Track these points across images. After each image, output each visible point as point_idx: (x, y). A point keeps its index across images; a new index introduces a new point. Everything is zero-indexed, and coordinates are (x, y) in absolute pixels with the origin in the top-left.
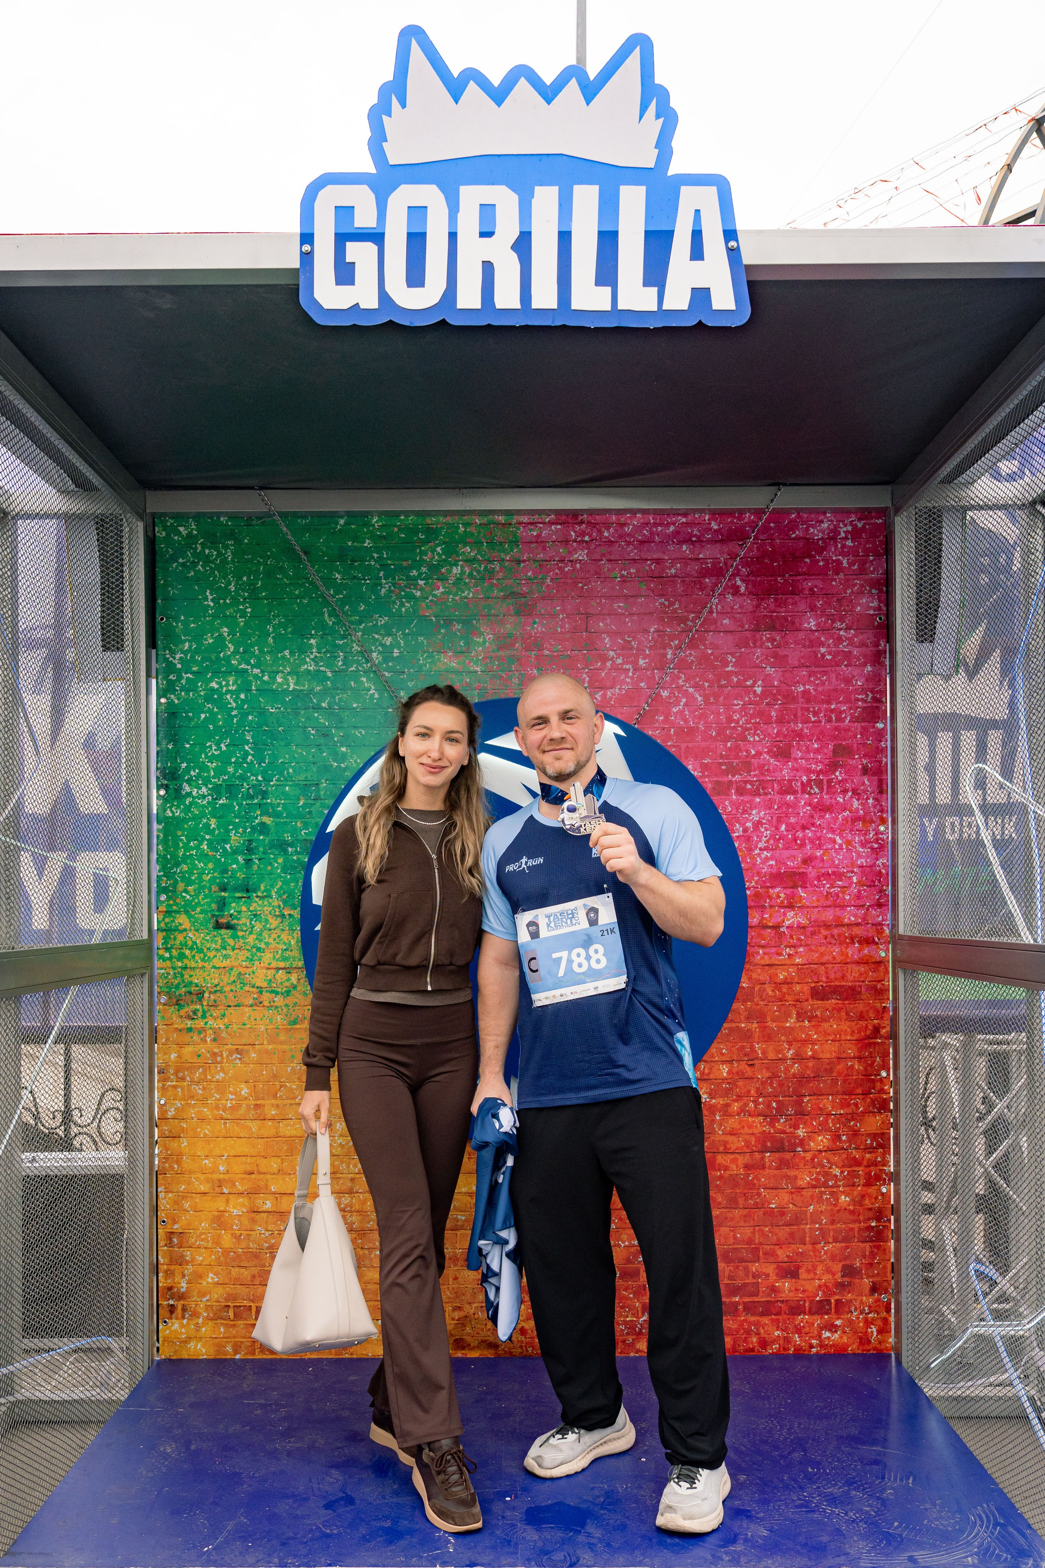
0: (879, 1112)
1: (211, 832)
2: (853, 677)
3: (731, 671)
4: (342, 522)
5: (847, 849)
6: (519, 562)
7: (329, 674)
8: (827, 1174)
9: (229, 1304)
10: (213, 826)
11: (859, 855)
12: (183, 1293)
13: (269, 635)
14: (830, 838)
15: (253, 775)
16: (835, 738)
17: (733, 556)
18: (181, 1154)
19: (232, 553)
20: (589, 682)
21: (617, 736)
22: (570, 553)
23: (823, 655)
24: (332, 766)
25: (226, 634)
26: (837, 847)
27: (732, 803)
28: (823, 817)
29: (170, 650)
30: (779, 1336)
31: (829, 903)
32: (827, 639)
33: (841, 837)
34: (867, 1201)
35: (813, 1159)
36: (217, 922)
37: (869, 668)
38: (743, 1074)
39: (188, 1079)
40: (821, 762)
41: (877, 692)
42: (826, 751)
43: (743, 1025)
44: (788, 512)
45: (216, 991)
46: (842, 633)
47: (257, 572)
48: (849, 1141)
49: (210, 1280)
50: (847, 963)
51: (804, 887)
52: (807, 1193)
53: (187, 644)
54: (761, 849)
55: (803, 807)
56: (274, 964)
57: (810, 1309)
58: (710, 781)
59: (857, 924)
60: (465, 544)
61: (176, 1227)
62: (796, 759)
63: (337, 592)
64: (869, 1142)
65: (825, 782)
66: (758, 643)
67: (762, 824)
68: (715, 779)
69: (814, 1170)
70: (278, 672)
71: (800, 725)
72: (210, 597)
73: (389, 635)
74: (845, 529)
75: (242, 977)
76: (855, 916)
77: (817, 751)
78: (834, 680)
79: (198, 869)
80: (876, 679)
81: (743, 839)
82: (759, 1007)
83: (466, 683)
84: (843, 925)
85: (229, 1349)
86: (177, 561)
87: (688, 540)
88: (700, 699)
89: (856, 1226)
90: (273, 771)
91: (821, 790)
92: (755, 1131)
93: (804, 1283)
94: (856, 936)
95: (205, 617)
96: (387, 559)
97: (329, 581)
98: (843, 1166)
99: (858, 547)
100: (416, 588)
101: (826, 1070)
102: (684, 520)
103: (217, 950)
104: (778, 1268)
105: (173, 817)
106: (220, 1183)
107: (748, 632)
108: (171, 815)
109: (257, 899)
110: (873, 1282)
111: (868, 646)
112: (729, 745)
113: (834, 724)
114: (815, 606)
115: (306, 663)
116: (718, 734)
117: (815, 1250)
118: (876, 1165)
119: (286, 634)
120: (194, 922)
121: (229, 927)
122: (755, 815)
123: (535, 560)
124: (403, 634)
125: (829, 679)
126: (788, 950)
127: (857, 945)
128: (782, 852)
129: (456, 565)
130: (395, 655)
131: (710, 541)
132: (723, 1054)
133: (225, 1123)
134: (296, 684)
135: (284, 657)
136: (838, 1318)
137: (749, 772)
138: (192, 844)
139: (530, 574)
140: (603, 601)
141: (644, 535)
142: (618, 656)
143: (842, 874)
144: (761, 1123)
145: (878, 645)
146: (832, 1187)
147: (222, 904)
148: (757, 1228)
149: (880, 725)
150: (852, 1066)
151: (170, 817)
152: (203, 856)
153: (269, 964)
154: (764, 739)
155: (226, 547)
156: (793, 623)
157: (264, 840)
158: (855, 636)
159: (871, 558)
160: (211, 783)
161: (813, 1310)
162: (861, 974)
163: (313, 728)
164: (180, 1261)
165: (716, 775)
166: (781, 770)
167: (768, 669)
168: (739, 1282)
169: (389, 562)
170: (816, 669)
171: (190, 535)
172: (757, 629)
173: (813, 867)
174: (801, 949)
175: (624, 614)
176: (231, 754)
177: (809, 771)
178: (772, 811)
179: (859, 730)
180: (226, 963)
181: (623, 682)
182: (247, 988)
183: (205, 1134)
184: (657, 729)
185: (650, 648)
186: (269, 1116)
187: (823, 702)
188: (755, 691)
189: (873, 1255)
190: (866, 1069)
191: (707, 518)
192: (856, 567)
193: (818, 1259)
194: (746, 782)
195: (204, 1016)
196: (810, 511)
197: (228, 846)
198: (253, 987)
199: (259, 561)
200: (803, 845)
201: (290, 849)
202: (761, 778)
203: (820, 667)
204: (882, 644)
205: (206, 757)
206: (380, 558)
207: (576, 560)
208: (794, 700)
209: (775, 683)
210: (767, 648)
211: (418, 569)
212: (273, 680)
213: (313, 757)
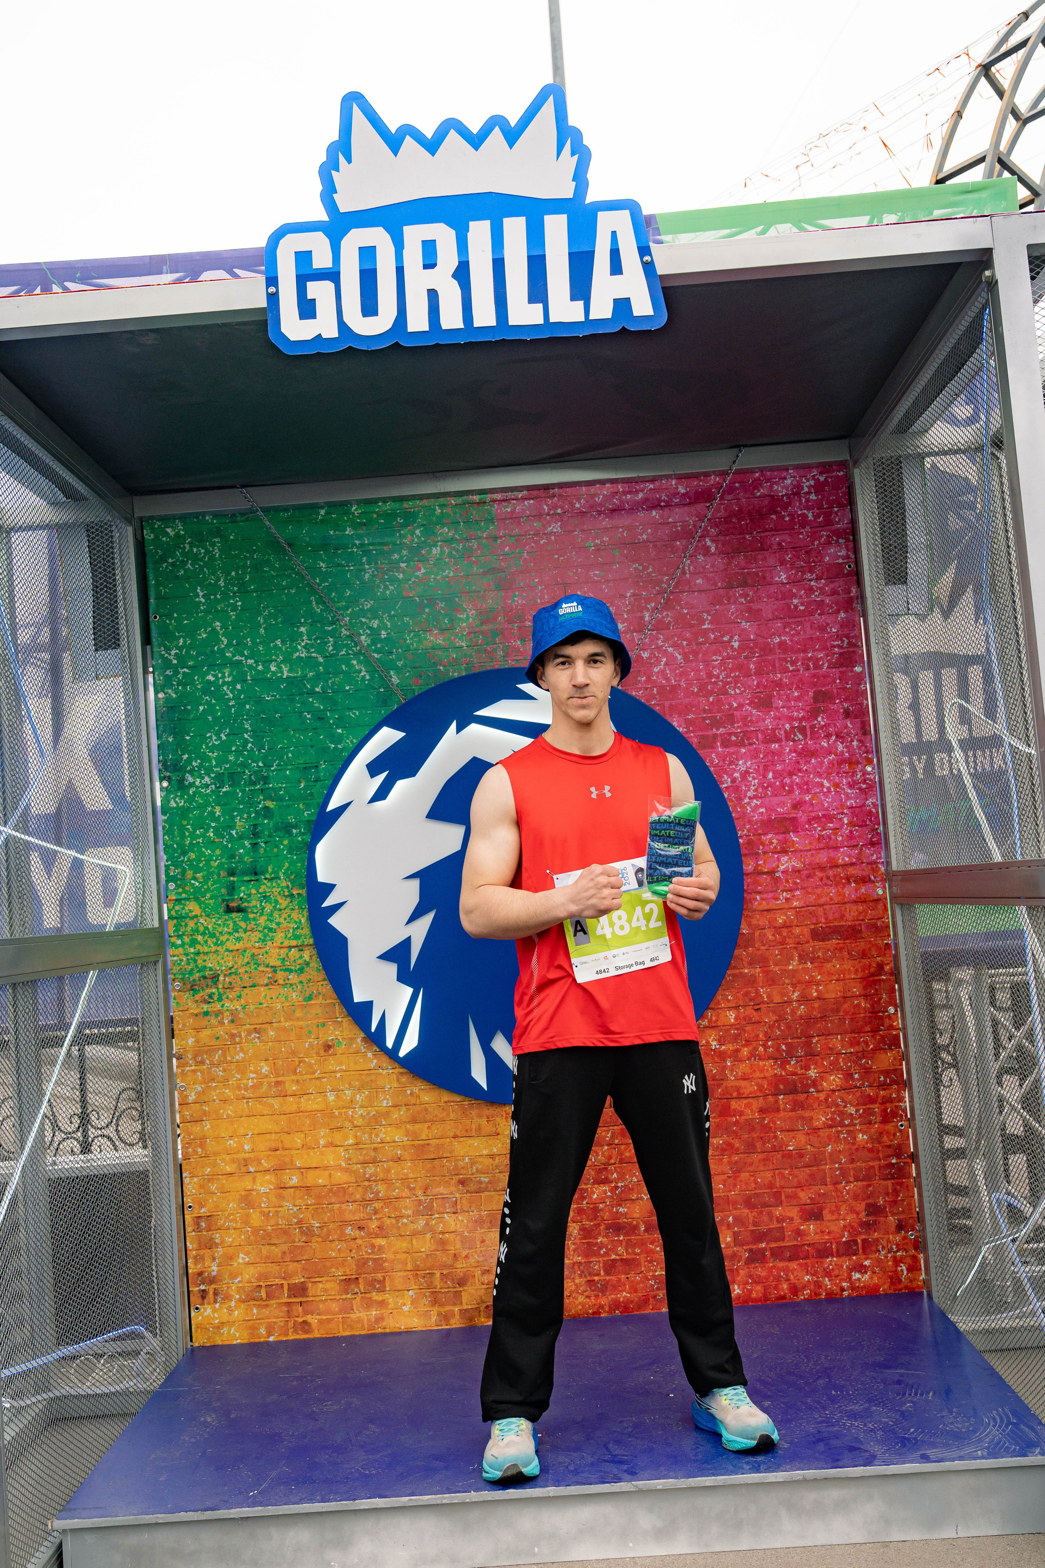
0: (890, 1048)
1: (216, 820)
2: (828, 624)
3: (708, 629)
4: (323, 512)
5: (836, 792)
7: (321, 660)
8: (842, 1114)
9: (261, 1283)
10: (218, 813)
11: (848, 797)
12: (214, 1277)
13: (261, 627)
14: (818, 782)
15: (253, 761)
16: (814, 685)
17: (702, 518)
18: (204, 1138)
19: (220, 550)
22: (544, 526)
23: (796, 607)
24: (329, 747)
25: (218, 628)
26: (825, 790)
27: (717, 755)
28: (809, 762)
29: (165, 646)
30: (809, 1281)
31: (822, 846)
32: (799, 590)
33: (829, 780)
34: (885, 1138)
35: (826, 1099)
36: (228, 906)
37: (842, 615)
38: (750, 1018)
39: (208, 1062)
40: (802, 709)
41: (853, 637)
42: (806, 698)
43: (746, 971)
44: (752, 471)
45: (230, 974)
46: (813, 583)
47: (244, 567)
48: (862, 1078)
49: (241, 1261)
50: (845, 903)
51: (796, 831)
52: (824, 1133)
53: (181, 641)
54: (750, 798)
55: (789, 754)
56: (286, 943)
57: (837, 1251)
58: (695, 736)
59: (852, 864)
60: (443, 525)
61: (203, 1210)
62: (777, 709)
63: (322, 581)
64: (882, 1079)
65: (808, 728)
66: (732, 601)
67: (749, 773)
68: (700, 733)
69: (828, 1110)
70: (272, 661)
71: (779, 675)
72: (201, 594)
73: (375, 618)
74: (808, 484)
75: (256, 958)
76: (849, 856)
77: (798, 699)
78: (808, 629)
79: (205, 856)
80: (850, 626)
81: (731, 789)
82: (760, 952)
83: (454, 660)
84: (837, 866)
85: (263, 1331)
86: (166, 561)
87: (656, 505)
88: (679, 657)
89: (875, 1164)
90: (273, 756)
91: (805, 736)
92: (767, 1075)
93: (829, 1224)
94: (852, 876)
95: (197, 613)
96: (369, 545)
97: (315, 571)
98: (858, 1104)
99: (822, 500)
100: (398, 571)
101: (833, 1010)
102: (652, 486)
103: (229, 933)
104: (801, 1210)
105: (178, 808)
106: (246, 1162)
107: (721, 590)
108: (175, 805)
109: (265, 882)
110: (898, 1220)
111: (838, 594)
112: (711, 699)
113: (813, 671)
114: (785, 560)
115: (298, 650)
116: (700, 690)
117: (837, 1190)
118: (892, 1102)
119: (277, 624)
120: (204, 909)
121: (239, 910)
122: (742, 765)
123: (510, 536)
124: (390, 616)
125: (803, 629)
126: (784, 894)
127: (853, 885)
128: (772, 799)
129: (436, 546)
130: (383, 637)
131: (677, 505)
132: (729, 1001)
133: (247, 1102)
134: (290, 671)
135: (276, 646)
136: (867, 1259)
137: (732, 724)
138: (198, 832)
139: (507, 549)
140: (580, 570)
141: (614, 503)
143: (834, 816)
144: (772, 1066)
145: (849, 592)
146: (848, 1126)
147: (232, 889)
148: (777, 1172)
149: (858, 669)
150: (859, 1005)
151: (174, 808)
152: (210, 843)
153: (282, 943)
154: (745, 691)
155: (213, 545)
156: (764, 577)
157: (268, 823)
158: (827, 585)
159: (836, 509)
160: (213, 772)
161: (842, 1251)
162: (860, 913)
163: (309, 713)
164: (210, 1245)
165: (701, 730)
166: (764, 720)
167: (744, 623)
168: (764, 1228)
169: (371, 548)
170: (790, 621)
171: (177, 536)
172: (730, 587)
173: (803, 812)
174: (798, 893)
175: (599, 581)
176: (233, 743)
177: (791, 719)
178: (759, 760)
179: (838, 675)
180: (239, 946)
182: (261, 968)
183: (228, 1116)
184: (640, 689)
185: (628, 612)
186: (290, 1092)
187: (799, 651)
188: (733, 646)
189: (896, 1192)
190: (872, 1006)
191: (674, 482)
192: (821, 519)
193: (841, 1199)
194: (730, 734)
195: (220, 999)
196: (772, 469)
197: (234, 832)
198: (267, 966)
199: (245, 556)
200: (791, 791)
201: (294, 831)
202: (746, 729)
203: (795, 617)
204: (854, 591)
205: (207, 747)
206: (362, 545)
207: (551, 532)
208: (771, 651)
209: (752, 637)
210: (742, 603)
211: (399, 553)
212: (267, 669)
213: (311, 740)
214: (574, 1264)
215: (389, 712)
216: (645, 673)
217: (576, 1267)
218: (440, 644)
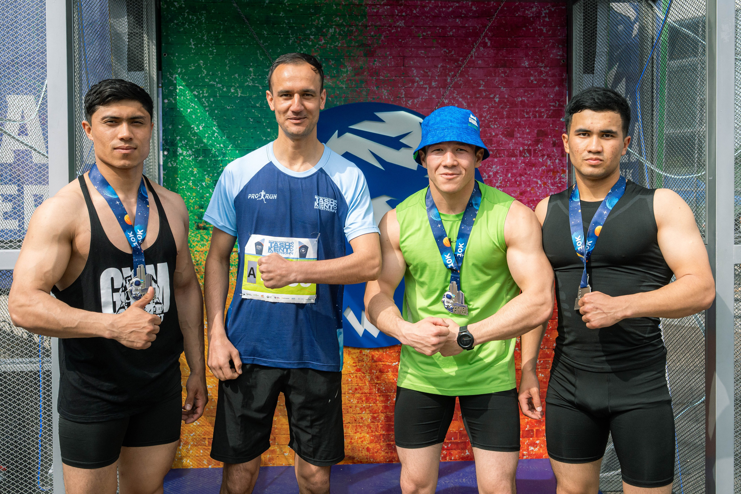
1: (194, 176)
2: (548, 93)
3: (482, 90)
4: (267, 2)
5: (544, 187)
6: (366, 26)
7: (261, 88)
9: (206, 437)
10: (195, 172)
11: (551, 191)
13: (226, 65)
14: (535, 181)
15: (217, 144)
16: (538, 126)
17: (485, 26)
19: (205, 18)
20: (405, 95)
21: (421, 124)
22: (395, 22)
23: (532, 81)
24: (262, 139)
25: (202, 64)
26: (538, 186)
28: (531, 169)
29: (170, 72)
32: (535, 72)
33: (541, 181)
36: (198, 226)
37: (557, 88)
40: (530, 140)
41: (561, 101)
42: (533, 133)
44: (514, 2)
46: (542, 69)
47: (219, 29)
48: (544, 344)
53: (179, 70)
55: (521, 164)
60: (337, 16)
62: (517, 138)
63: (264, 42)
65: (532, 150)
66: (497, 74)
67: (498, 173)
70: (232, 86)
71: (519, 119)
72: (193, 43)
74: (545, 12)
77: (528, 134)
78: (538, 95)
79: (186, 196)
80: (560, 94)
83: (337, 94)
85: (205, 462)
86: (173, 22)
87: (459, 16)
90: (229, 142)
91: (530, 154)
95: (190, 54)
96: (293, 23)
97: (260, 35)
98: (540, 358)
99: (551, 22)
100: (309, 40)
102: (457, 5)
103: (198, 241)
105: (172, 167)
107: (491, 68)
108: (171, 166)
111: (556, 76)
113: (538, 119)
114: (528, 54)
115: (248, 81)
119: (236, 65)
121: (205, 228)
122: (495, 168)
123: (375, 26)
125: (535, 94)
128: (509, 188)
129: (332, 28)
131: (472, 17)
134: (241, 93)
135: (235, 78)
136: (537, 440)
137: (491, 144)
138: (183, 182)
139: (372, 33)
140: (413, 49)
141: (435, 13)
142: (421, 80)
145: (563, 76)
151: (170, 167)
152: (190, 189)
154: (499, 127)
155: (201, 15)
156: (516, 63)
158: (550, 70)
159: (559, 28)
160: (194, 148)
161: (524, 435)
163: (252, 118)
166: (509, 144)
167: (502, 88)
169: (294, 25)
170: (528, 89)
171: (181, 7)
172: (496, 66)
173: (526, 197)
175: (423, 57)
176: (205, 132)
177: (523, 145)
178: (503, 166)
179: (551, 122)
180: (203, 249)
181: (423, 95)
185: (438, 76)
187: (531, 107)
188: (495, 101)
191: (470, 4)
192: (550, 33)
196: (525, 1)
197: (204, 184)
199: (220, 23)
200: (520, 185)
202: (498, 148)
203: (532, 87)
204: (565, 75)
205: (191, 133)
206: (289, 23)
207: (398, 26)
208: (516, 105)
209: (506, 96)
210: (502, 77)
211: (310, 30)
212: (229, 91)
213: (252, 134)
214: (381, 435)
217: (382, 437)
218: (330, 85)
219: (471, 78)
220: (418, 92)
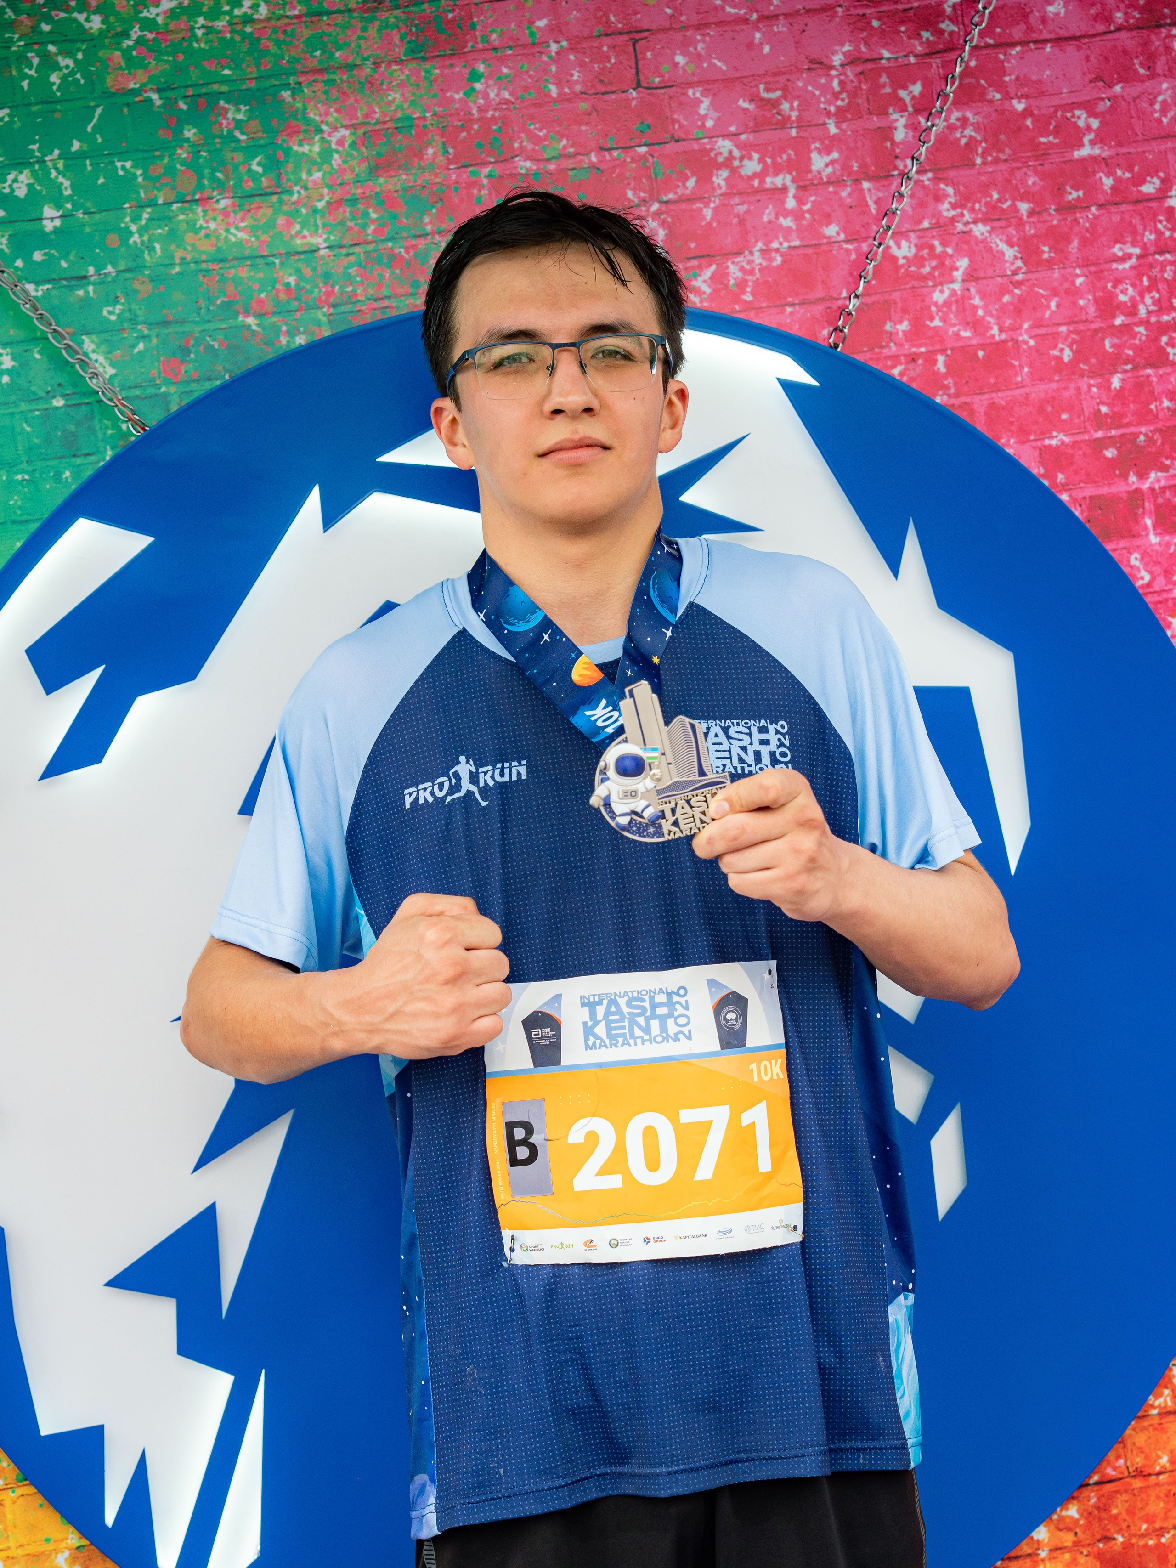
3: (1093, 159)
21: (789, 387)
58: (1074, 500)
66: (1161, 64)
68: (1089, 491)
83: (289, 291)
107: (1123, 35)
112: (1116, 382)
116: (1079, 356)
124: (66, 156)
130: (49, 226)
142: (746, 150)
165: (1090, 480)
172: (1150, 23)
175: (745, 21)
181: (772, 230)
185: (840, 115)
215: (88, 473)
216: (905, 311)
218: (240, 243)
219: (1020, 106)
220: (742, 222)
